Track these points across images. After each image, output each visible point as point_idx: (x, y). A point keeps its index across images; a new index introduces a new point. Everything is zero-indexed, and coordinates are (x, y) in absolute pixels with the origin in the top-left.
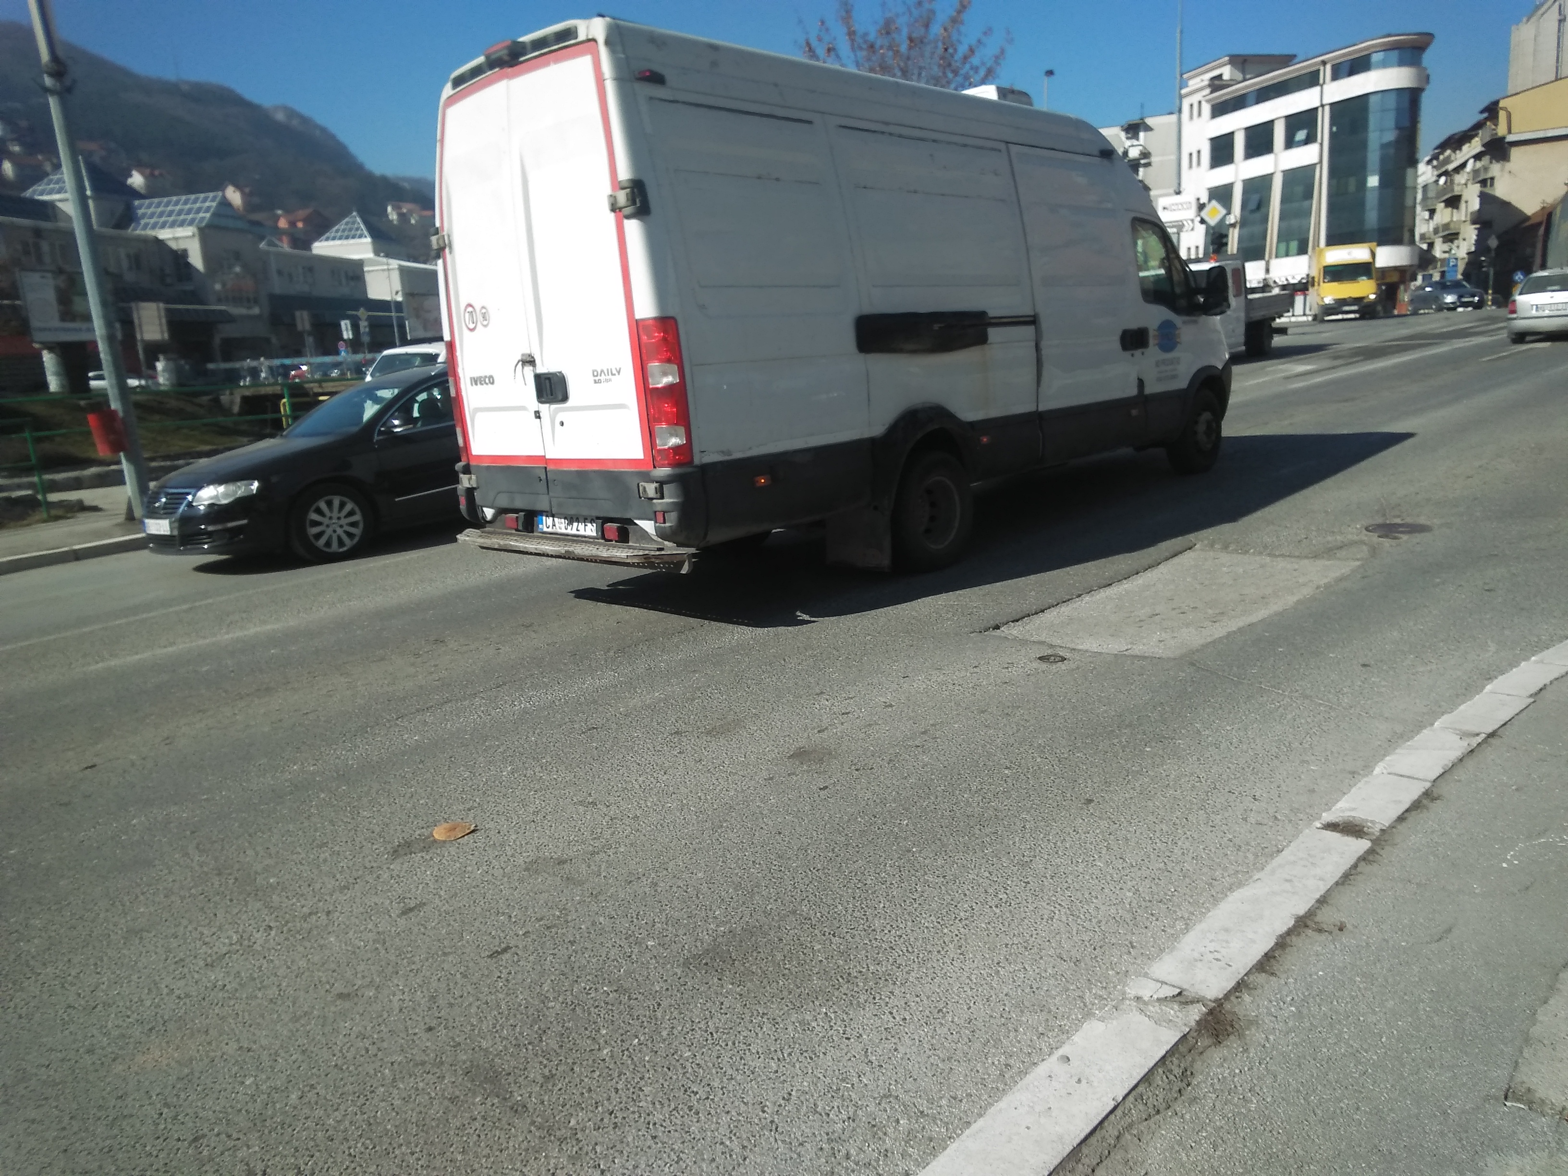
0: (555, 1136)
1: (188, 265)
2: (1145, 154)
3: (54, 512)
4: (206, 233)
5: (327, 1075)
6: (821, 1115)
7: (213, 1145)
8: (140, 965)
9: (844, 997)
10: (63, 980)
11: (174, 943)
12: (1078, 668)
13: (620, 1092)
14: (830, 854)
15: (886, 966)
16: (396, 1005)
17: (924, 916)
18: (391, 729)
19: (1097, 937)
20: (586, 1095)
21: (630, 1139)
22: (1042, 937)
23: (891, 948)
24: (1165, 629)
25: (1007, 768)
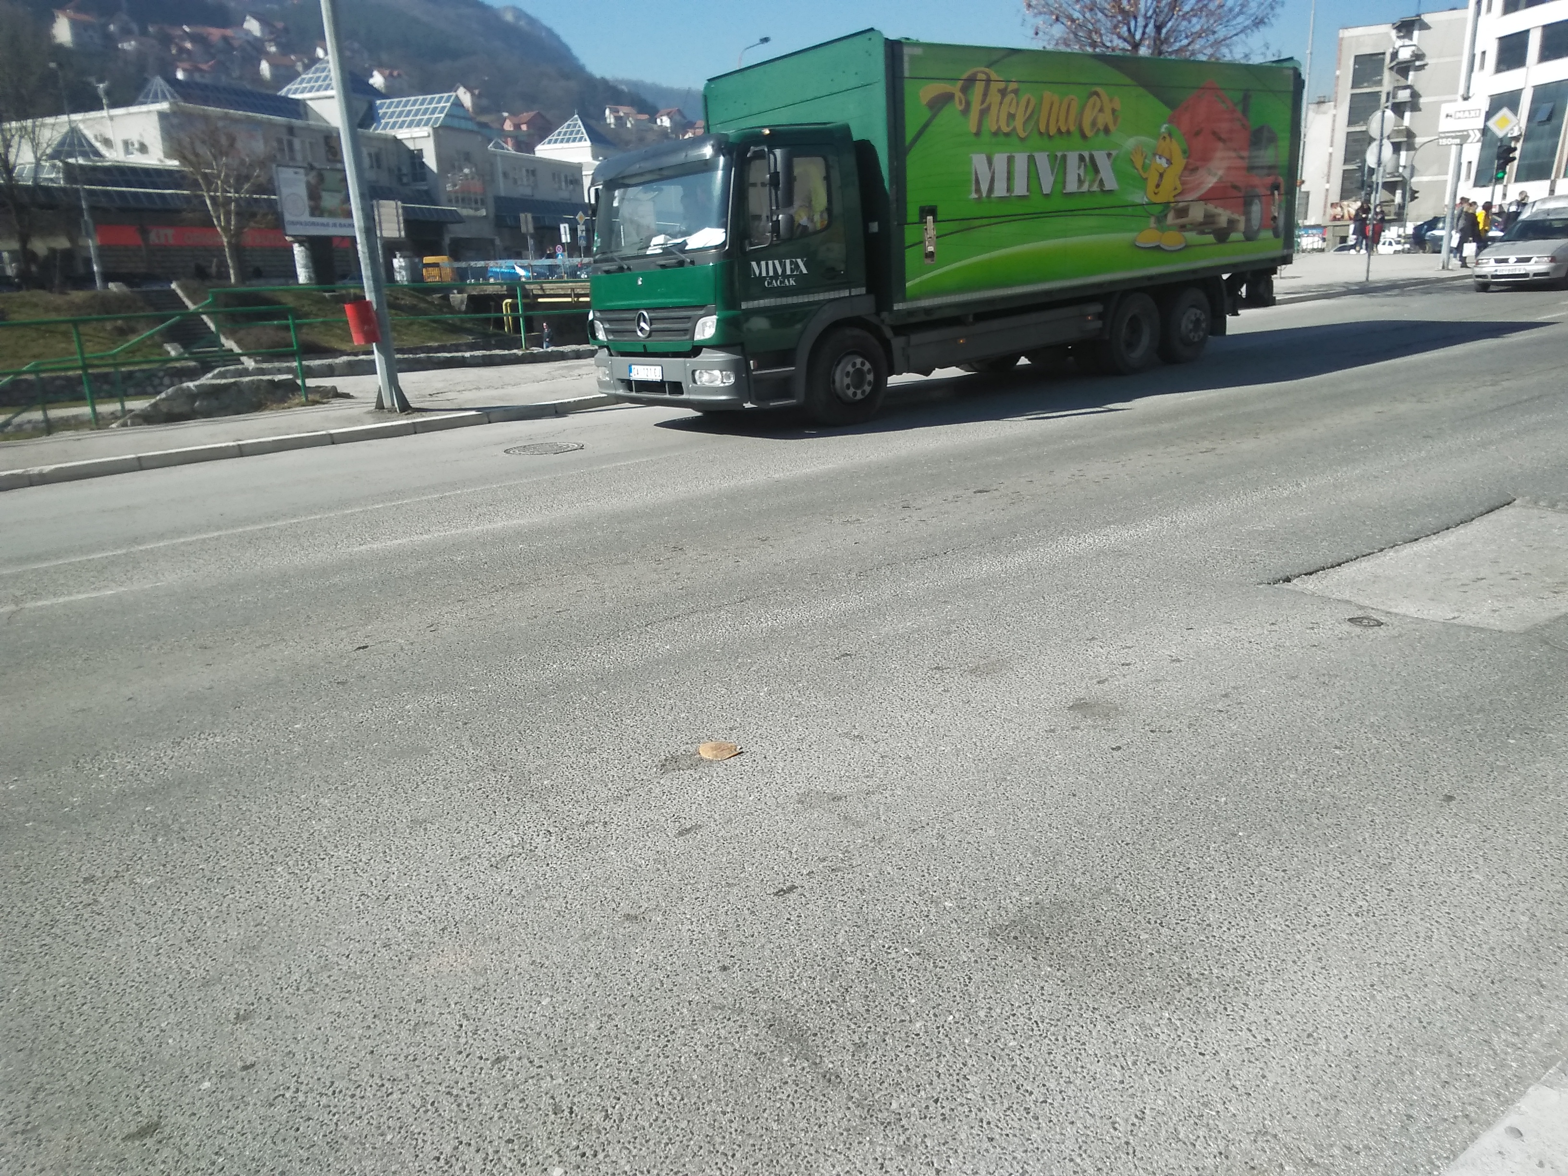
0: (877, 1118)
1: (423, 164)
2: (1418, 56)
3: (311, 397)
4: (441, 133)
5: (624, 1006)
6: (1185, 1143)
7: (515, 1069)
8: (426, 857)
9: (1188, 1002)
10: (355, 865)
11: (458, 839)
12: (1400, 635)
13: (942, 1076)
14: (1139, 827)
15: (1233, 971)
16: (686, 935)
17: (1268, 916)
18: (643, 636)
19: (1492, 968)
20: (905, 1074)
21: (963, 1136)
22: (1422, 960)
23: (1234, 949)
24: (1496, 597)
25: (1336, 747)
